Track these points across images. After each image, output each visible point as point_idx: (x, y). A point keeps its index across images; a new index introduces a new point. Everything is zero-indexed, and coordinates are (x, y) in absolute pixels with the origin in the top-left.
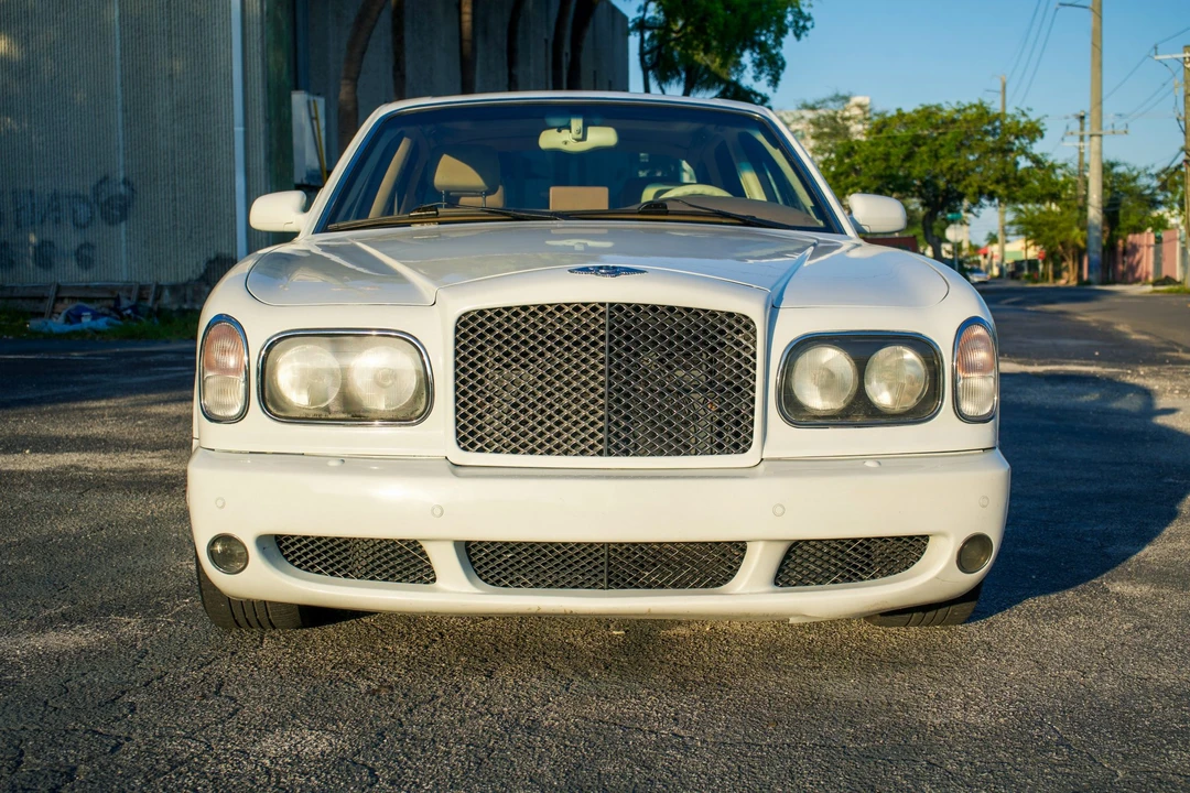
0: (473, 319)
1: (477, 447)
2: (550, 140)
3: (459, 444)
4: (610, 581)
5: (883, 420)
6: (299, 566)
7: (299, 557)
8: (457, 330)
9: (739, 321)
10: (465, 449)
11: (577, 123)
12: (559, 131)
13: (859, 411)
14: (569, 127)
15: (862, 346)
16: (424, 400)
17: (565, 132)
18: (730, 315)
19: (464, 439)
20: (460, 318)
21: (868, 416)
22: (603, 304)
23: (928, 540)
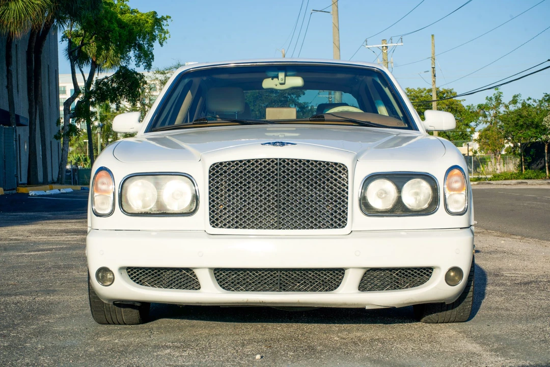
0: (217, 167)
1: (219, 226)
2: (268, 83)
3: (211, 225)
4: (281, 288)
5: (410, 214)
6: (138, 283)
7: (138, 279)
8: (210, 172)
9: (340, 166)
10: (213, 227)
11: (281, 75)
12: (272, 79)
13: (399, 209)
14: (277, 77)
15: (400, 179)
16: (195, 204)
17: (275, 80)
18: (336, 164)
19: (213, 222)
20: (211, 166)
21: (404, 212)
22: (276, 159)
23: (433, 270)
